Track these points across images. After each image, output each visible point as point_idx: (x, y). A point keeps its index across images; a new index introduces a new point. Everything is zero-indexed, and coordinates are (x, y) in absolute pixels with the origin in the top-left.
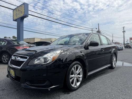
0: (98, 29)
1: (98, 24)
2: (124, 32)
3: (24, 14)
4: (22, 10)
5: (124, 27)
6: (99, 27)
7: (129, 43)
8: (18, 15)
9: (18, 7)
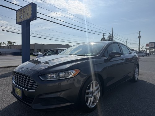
0: (112, 34)
1: (112, 28)
2: (140, 37)
4: (29, 11)
5: (139, 32)
6: (112, 32)
7: (144, 50)
8: (23, 17)
9: (23, 7)
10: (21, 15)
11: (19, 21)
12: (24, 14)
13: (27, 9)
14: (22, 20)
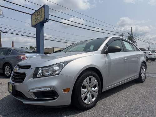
3: (44, 18)
4: (42, 14)
8: (37, 20)
9: (36, 11)
10: (36, 18)
11: (34, 24)
12: (38, 16)
13: (40, 11)
14: (36, 23)
